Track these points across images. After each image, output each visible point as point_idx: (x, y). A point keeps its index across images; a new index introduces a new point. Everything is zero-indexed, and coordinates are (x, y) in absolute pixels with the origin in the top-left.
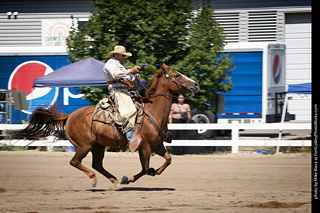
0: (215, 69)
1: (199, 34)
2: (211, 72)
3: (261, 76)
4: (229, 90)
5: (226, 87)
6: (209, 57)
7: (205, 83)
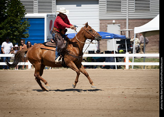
0: (20, 27)
1: (12, 9)
2: (18, 28)
3: (44, 30)
4: (27, 37)
5: (26, 36)
6: (17, 20)
7: (15, 34)
